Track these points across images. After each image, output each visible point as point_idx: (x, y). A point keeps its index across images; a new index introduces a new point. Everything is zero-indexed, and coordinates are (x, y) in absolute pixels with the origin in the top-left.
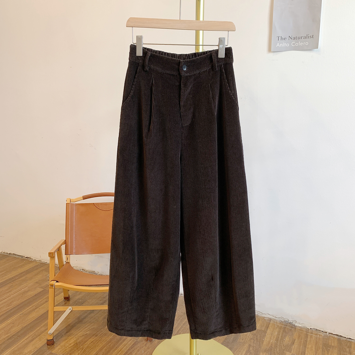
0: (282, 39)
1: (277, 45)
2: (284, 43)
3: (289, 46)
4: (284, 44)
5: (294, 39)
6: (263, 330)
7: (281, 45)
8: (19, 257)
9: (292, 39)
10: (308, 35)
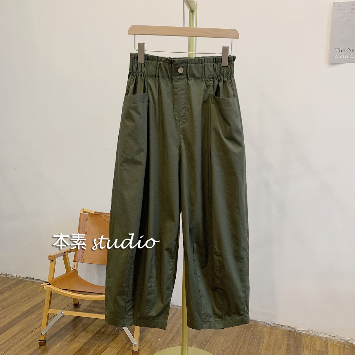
0: (341, 51)
1: (336, 57)
3: (347, 58)
4: (343, 56)
5: (353, 51)
6: (324, 350)
7: (340, 57)
8: (37, 281)
9: (351, 51)
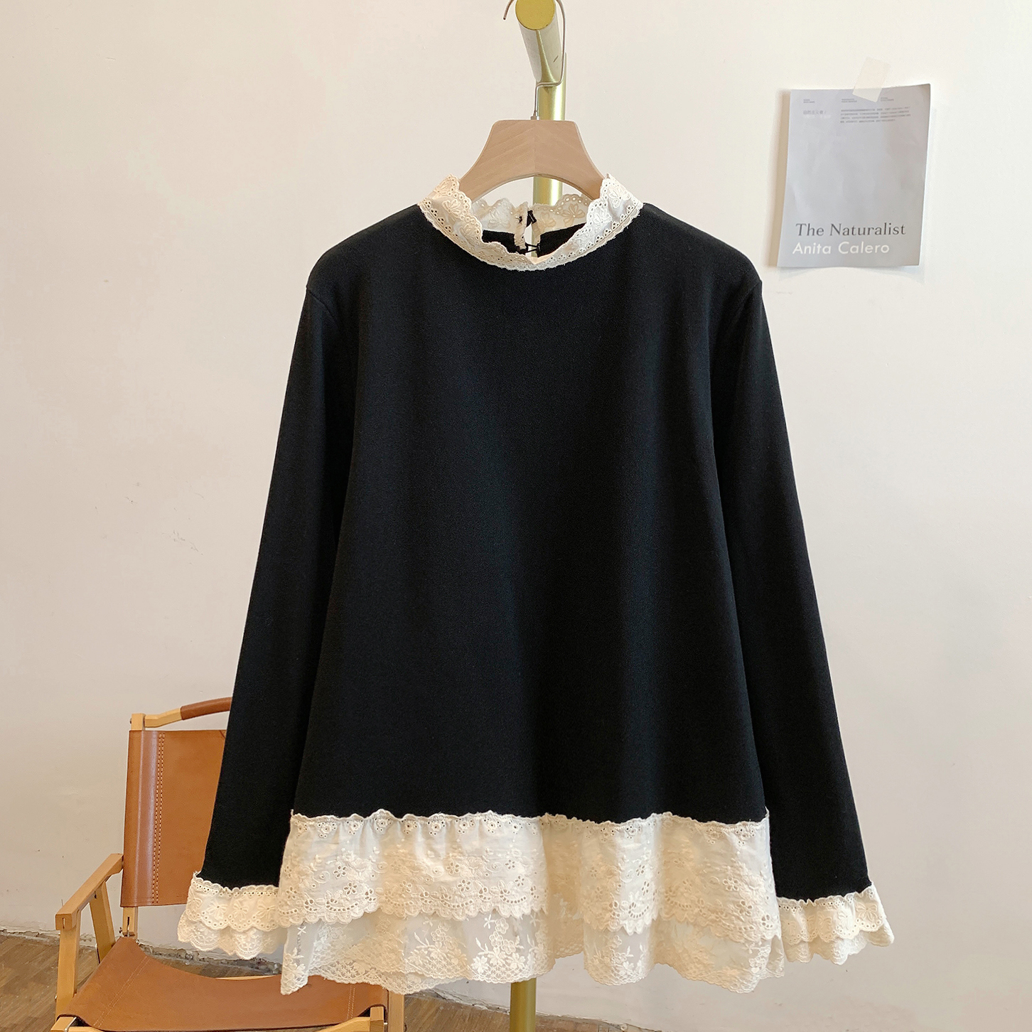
0: (811, 232)
1: (796, 250)
2: (815, 244)
3: (829, 252)
4: (817, 248)
5: (846, 233)
7: (808, 249)
9: (841, 233)
10: (888, 225)
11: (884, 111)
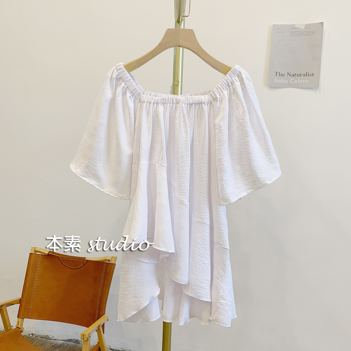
0: (280, 75)
3: (287, 82)
4: (282, 80)
7: (279, 81)
9: (291, 76)
10: (307, 73)
11: (306, 32)
